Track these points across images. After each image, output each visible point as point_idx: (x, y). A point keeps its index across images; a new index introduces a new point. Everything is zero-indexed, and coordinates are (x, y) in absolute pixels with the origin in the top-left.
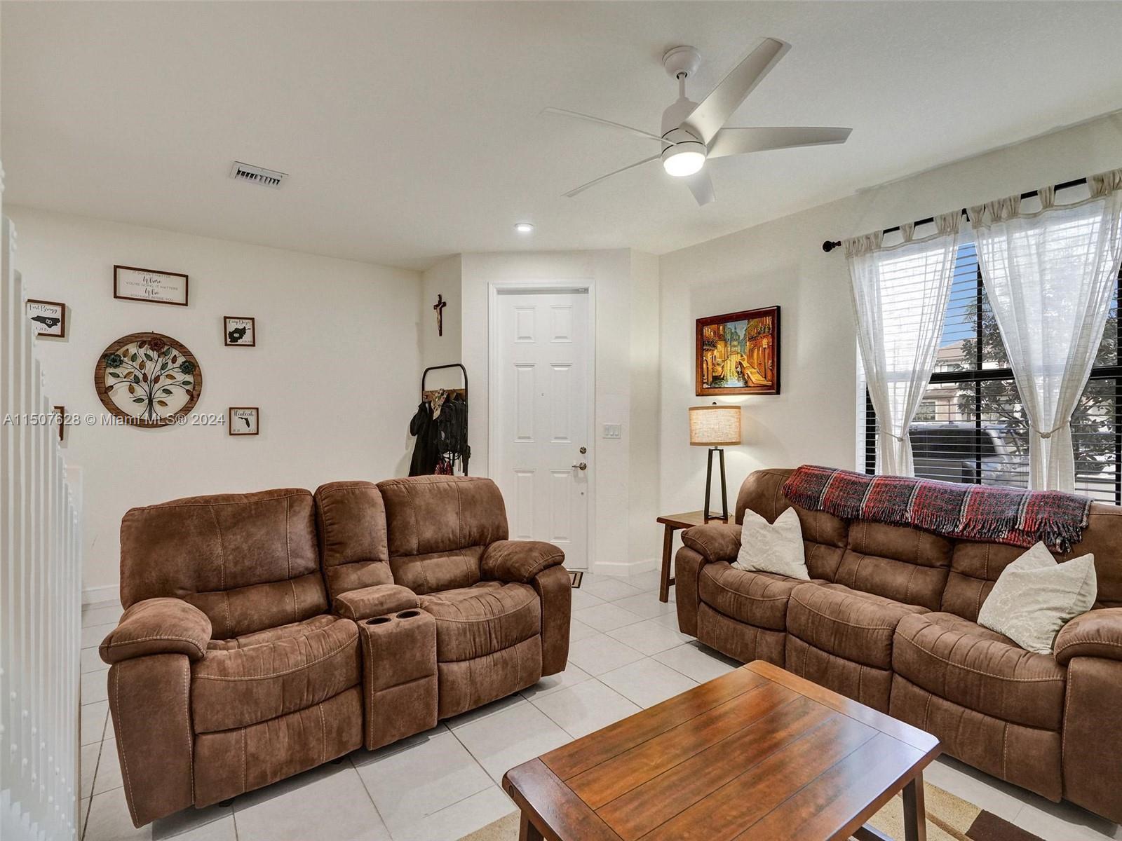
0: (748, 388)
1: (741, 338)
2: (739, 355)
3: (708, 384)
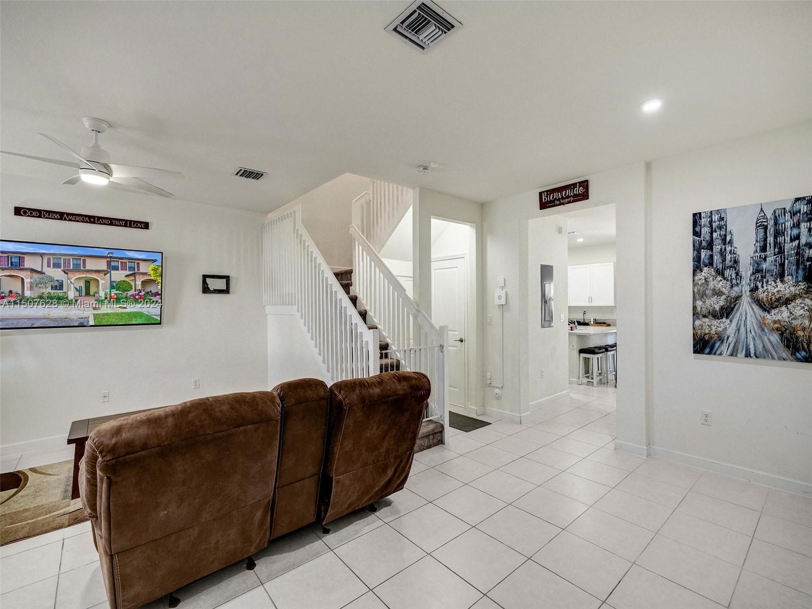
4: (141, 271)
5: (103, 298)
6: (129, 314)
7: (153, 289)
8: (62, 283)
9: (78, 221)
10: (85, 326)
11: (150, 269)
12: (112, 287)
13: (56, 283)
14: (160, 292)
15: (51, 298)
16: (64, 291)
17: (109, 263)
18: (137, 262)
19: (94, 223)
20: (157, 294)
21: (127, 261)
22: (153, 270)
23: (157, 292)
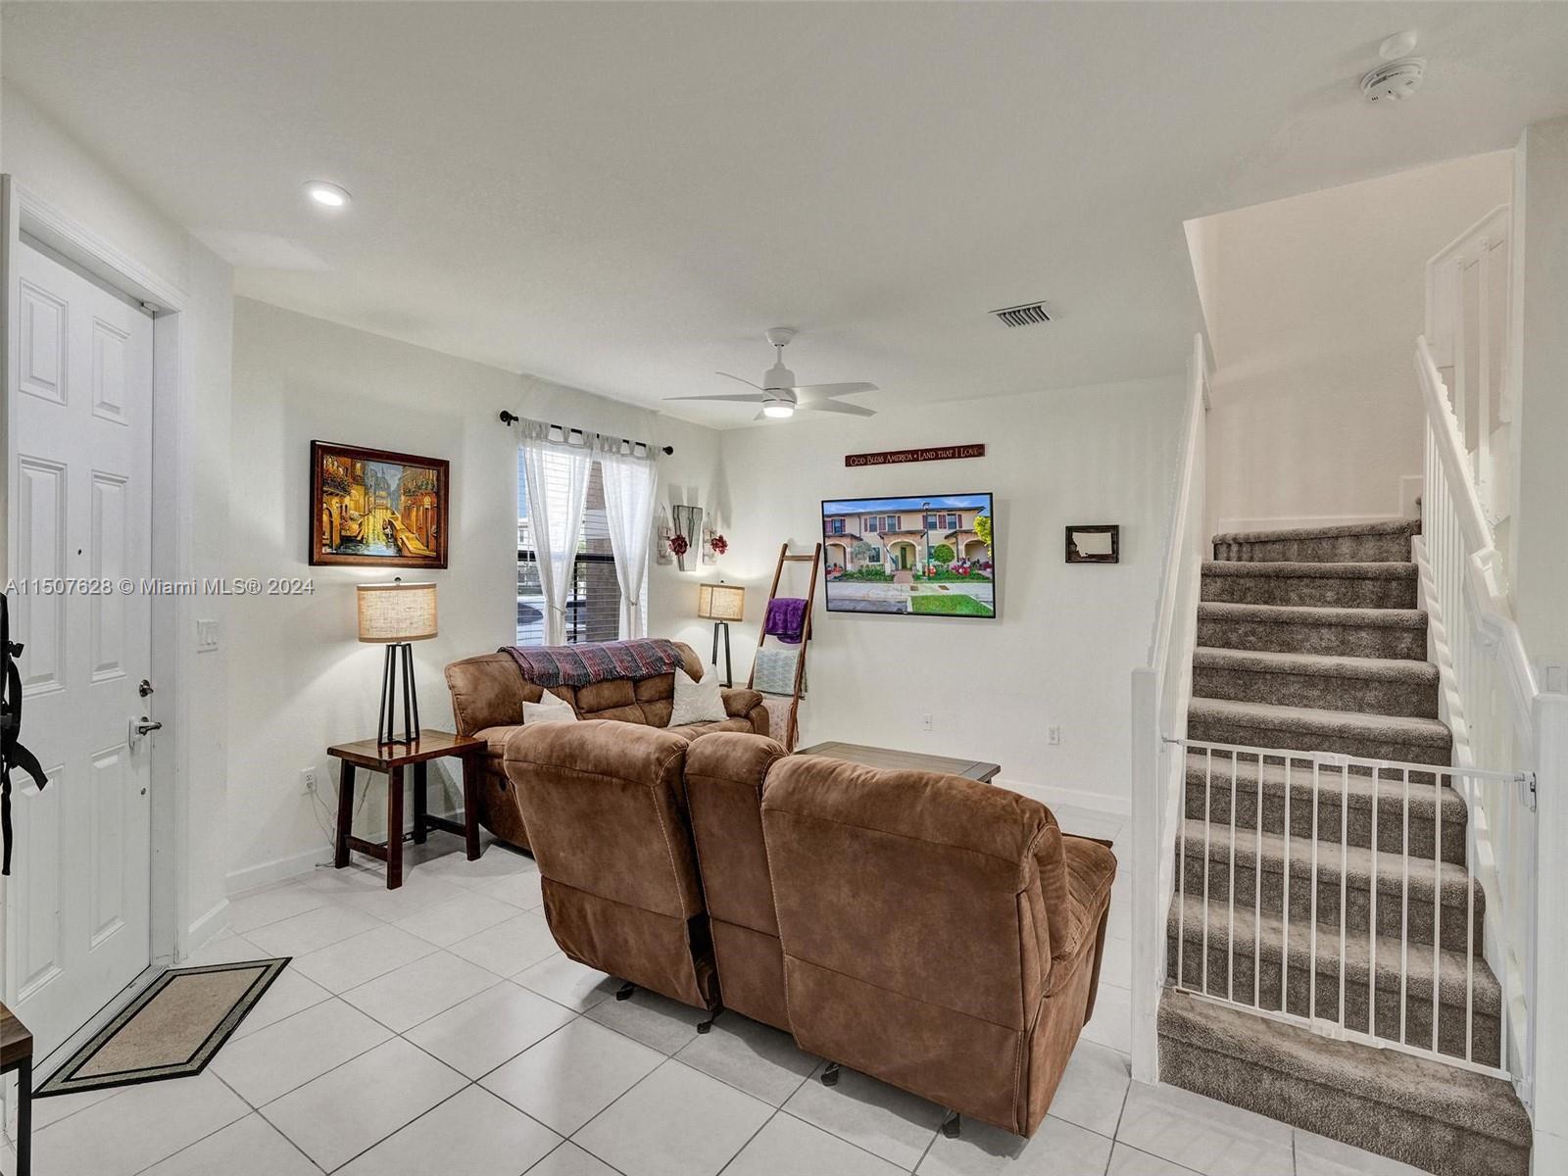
0: (402, 558)
1: (392, 489)
2: (389, 512)
3: (331, 547)
4: (963, 529)
5: (921, 573)
6: (952, 598)
7: (983, 556)
8: (878, 552)
9: (901, 461)
10: (902, 614)
11: (975, 523)
12: (930, 556)
13: (873, 553)
14: (991, 562)
15: (869, 573)
16: (881, 563)
17: (925, 518)
18: (958, 513)
19: (917, 460)
20: (986, 566)
21: (945, 513)
22: (980, 524)
23: (988, 562)
